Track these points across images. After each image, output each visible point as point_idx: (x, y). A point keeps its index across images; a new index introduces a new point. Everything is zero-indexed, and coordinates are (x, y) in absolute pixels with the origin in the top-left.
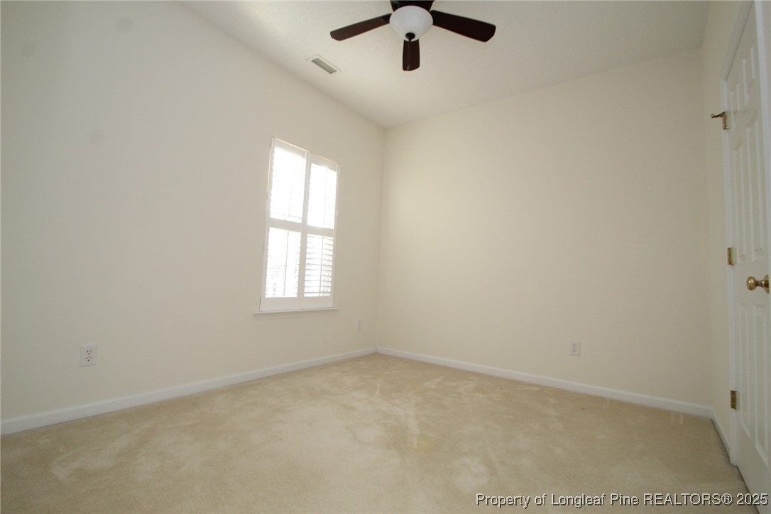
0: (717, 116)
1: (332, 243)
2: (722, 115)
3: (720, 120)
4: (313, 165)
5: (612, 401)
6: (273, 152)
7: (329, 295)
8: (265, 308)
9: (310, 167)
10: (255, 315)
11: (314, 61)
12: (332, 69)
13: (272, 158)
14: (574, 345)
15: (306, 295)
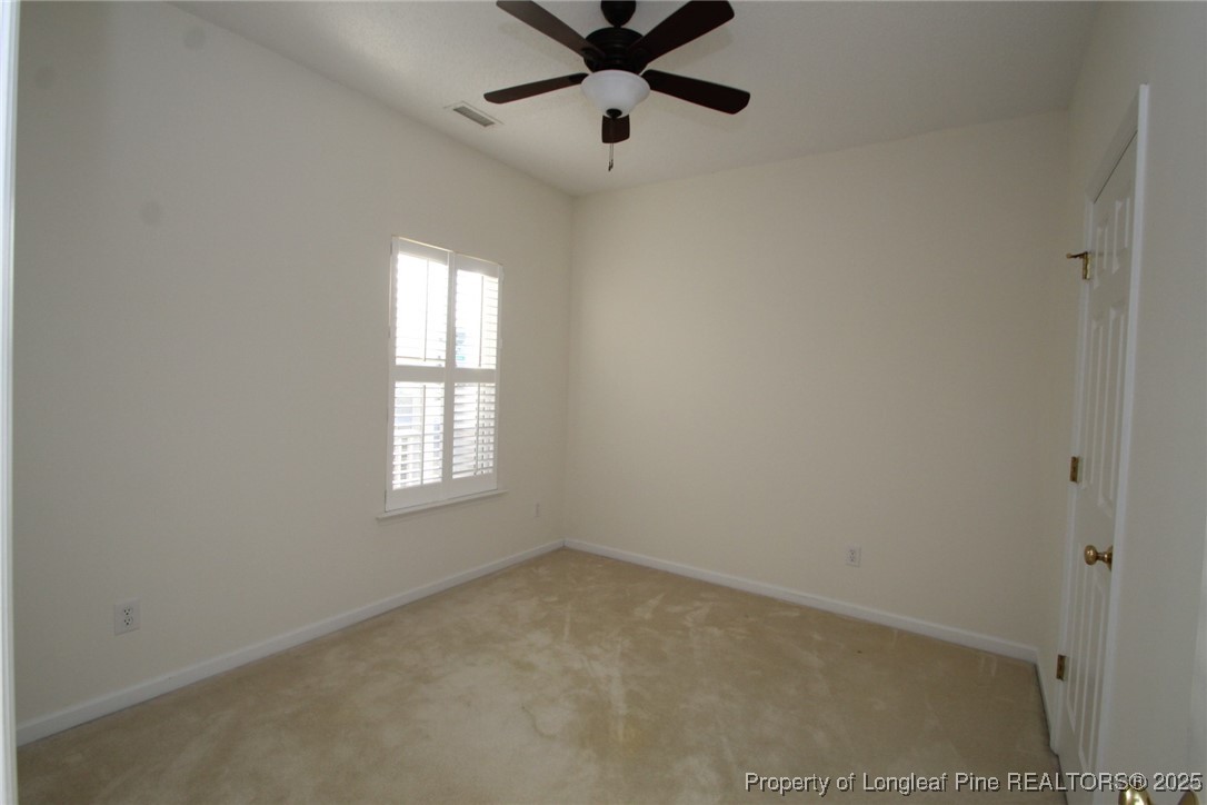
0: (1075, 257)
1: (493, 392)
2: (1083, 256)
3: (1080, 261)
4: (460, 272)
5: (901, 633)
6: (396, 260)
7: (490, 471)
8: (393, 506)
9: (456, 275)
10: (377, 519)
11: (458, 110)
12: (487, 120)
13: (395, 270)
14: (853, 552)
15: (455, 477)
